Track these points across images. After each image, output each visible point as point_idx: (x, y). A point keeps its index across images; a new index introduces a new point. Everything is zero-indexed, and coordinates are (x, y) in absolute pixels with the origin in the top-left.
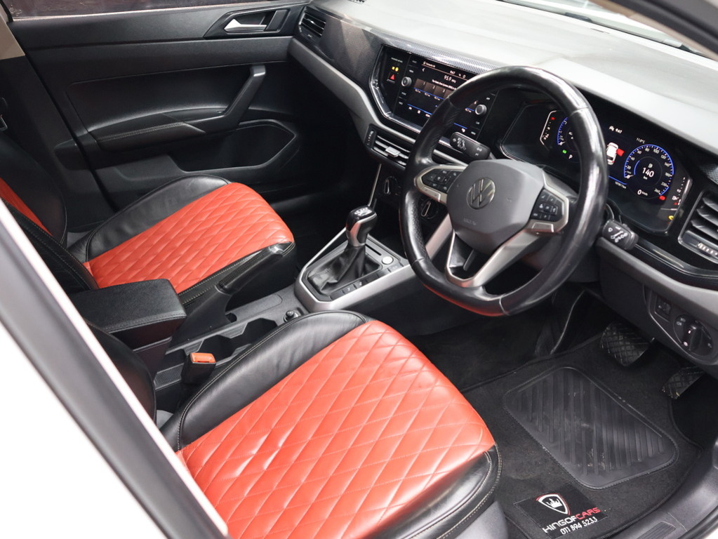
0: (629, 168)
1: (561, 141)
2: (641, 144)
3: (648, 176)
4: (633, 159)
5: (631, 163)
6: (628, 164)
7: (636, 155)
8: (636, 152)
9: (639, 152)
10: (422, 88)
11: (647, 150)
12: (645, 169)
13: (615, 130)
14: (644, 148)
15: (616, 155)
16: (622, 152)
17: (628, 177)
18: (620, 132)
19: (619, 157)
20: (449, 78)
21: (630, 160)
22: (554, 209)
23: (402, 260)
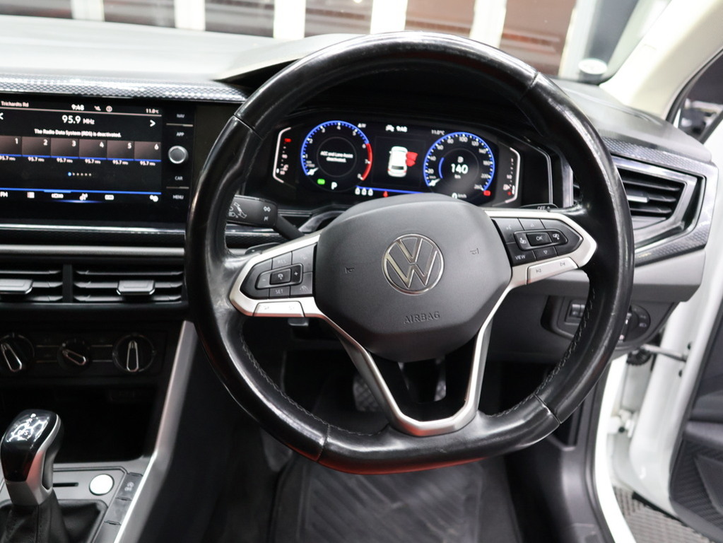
0: (431, 171)
1: (309, 169)
2: (441, 136)
3: (461, 174)
4: (434, 159)
5: (432, 165)
6: (429, 167)
7: (436, 153)
8: (436, 149)
9: (440, 148)
10: (15, 149)
11: (450, 141)
12: (453, 165)
13: (395, 129)
14: (446, 141)
15: (407, 162)
16: (414, 156)
17: (433, 183)
18: (404, 129)
19: (412, 163)
20: (74, 119)
21: (430, 162)
22: (556, 236)
23: (130, 466)
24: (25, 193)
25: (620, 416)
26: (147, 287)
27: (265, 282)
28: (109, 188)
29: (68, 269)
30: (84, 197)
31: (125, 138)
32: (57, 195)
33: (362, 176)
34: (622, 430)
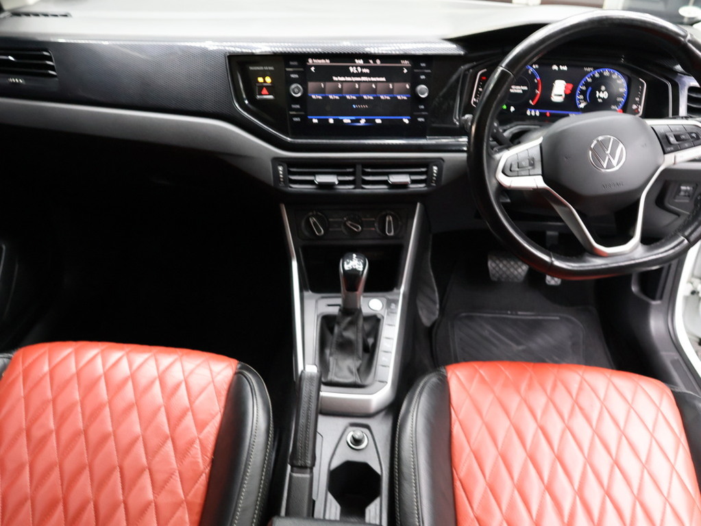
0: (581, 97)
2: (590, 72)
3: (603, 99)
4: (584, 88)
5: (583, 92)
6: (580, 94)
7: (587, 84)
8: (586, 81)
9: (589, 80)
10: (321, 91)
11: (597, 75)
12: (597, 92)
13: (559, 68)
14: (593, 75)
15: (565, 91)
16: (570, 86)
17: (582, 105)
18: (565, 68)
19: (569, 92)
20: (357, 70)
21: (581, 90)
22: (694, 135)
23: (390, 296)
24: (328, 120)
25: (692, 283)
26: (404, 179)
27: (515, 168)
28: (378, 115)
29: (359, 168)
30: (363, 122)
31: (388, 81)
32: (347, 120)
33: (532, 101)
34: (693, 293)
